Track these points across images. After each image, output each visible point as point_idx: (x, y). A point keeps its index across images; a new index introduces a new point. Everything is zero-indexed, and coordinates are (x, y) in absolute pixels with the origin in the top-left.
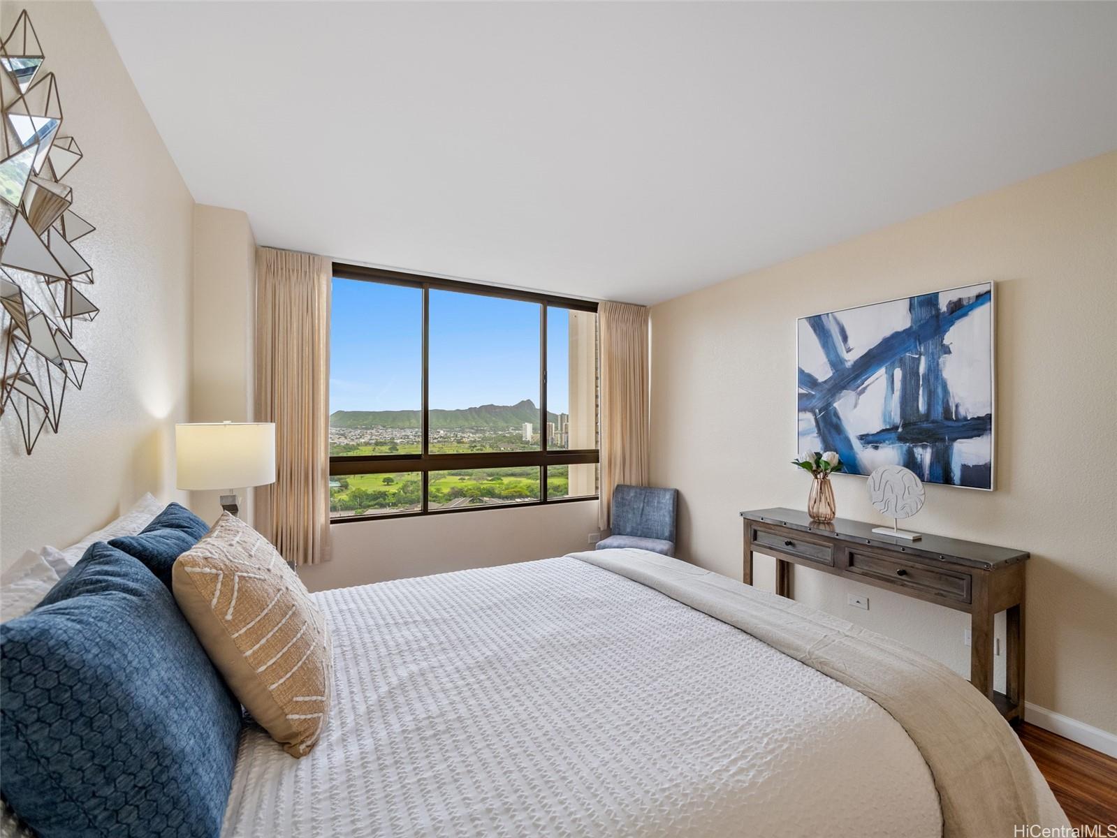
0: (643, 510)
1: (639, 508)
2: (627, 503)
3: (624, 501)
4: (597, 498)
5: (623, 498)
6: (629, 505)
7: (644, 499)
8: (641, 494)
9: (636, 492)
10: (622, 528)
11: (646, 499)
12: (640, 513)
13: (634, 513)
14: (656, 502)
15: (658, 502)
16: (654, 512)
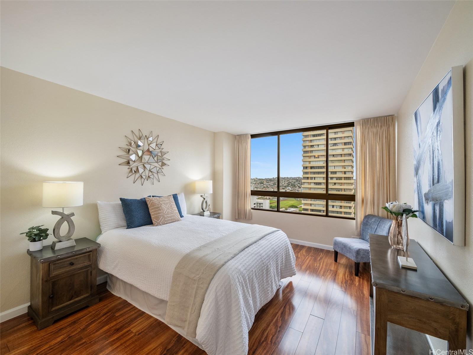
0: (376, 229)
1: (374, 228)
2: (369, 224)
3: (367, 223)
4: (354, 219)
5: (367, 221)
6: (370, 225)
7: (378, 224)
8: (378, 221)
9: (375, 220)
10: (364, 237)
11: (379, 224)
12: (375, 231)
13: (371, 230)
14: (383, 226)
15: (384, 227)
16: (381, 231)
